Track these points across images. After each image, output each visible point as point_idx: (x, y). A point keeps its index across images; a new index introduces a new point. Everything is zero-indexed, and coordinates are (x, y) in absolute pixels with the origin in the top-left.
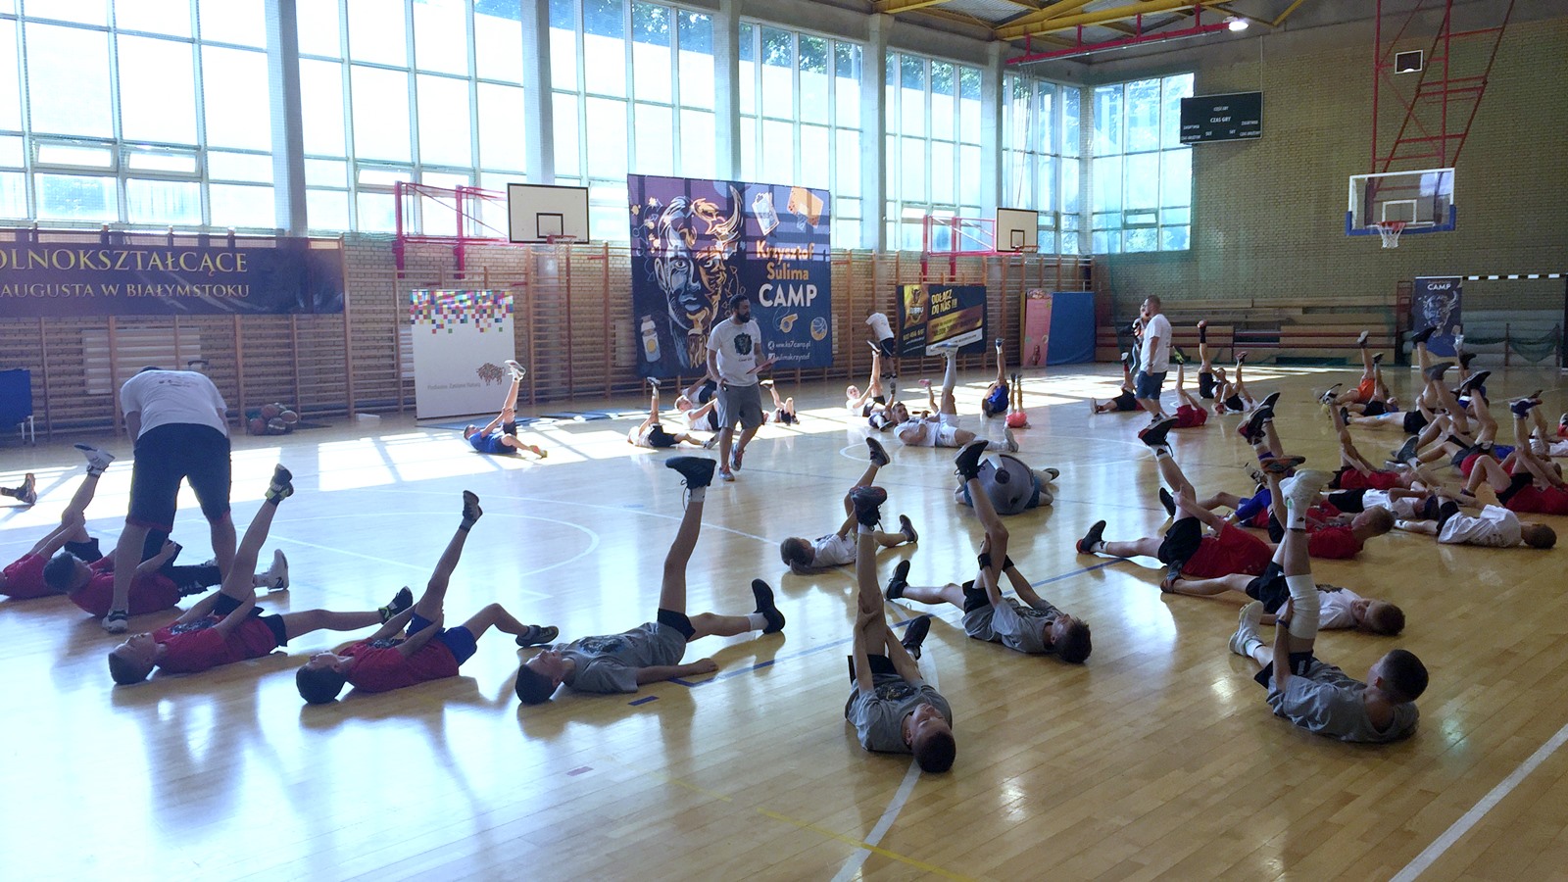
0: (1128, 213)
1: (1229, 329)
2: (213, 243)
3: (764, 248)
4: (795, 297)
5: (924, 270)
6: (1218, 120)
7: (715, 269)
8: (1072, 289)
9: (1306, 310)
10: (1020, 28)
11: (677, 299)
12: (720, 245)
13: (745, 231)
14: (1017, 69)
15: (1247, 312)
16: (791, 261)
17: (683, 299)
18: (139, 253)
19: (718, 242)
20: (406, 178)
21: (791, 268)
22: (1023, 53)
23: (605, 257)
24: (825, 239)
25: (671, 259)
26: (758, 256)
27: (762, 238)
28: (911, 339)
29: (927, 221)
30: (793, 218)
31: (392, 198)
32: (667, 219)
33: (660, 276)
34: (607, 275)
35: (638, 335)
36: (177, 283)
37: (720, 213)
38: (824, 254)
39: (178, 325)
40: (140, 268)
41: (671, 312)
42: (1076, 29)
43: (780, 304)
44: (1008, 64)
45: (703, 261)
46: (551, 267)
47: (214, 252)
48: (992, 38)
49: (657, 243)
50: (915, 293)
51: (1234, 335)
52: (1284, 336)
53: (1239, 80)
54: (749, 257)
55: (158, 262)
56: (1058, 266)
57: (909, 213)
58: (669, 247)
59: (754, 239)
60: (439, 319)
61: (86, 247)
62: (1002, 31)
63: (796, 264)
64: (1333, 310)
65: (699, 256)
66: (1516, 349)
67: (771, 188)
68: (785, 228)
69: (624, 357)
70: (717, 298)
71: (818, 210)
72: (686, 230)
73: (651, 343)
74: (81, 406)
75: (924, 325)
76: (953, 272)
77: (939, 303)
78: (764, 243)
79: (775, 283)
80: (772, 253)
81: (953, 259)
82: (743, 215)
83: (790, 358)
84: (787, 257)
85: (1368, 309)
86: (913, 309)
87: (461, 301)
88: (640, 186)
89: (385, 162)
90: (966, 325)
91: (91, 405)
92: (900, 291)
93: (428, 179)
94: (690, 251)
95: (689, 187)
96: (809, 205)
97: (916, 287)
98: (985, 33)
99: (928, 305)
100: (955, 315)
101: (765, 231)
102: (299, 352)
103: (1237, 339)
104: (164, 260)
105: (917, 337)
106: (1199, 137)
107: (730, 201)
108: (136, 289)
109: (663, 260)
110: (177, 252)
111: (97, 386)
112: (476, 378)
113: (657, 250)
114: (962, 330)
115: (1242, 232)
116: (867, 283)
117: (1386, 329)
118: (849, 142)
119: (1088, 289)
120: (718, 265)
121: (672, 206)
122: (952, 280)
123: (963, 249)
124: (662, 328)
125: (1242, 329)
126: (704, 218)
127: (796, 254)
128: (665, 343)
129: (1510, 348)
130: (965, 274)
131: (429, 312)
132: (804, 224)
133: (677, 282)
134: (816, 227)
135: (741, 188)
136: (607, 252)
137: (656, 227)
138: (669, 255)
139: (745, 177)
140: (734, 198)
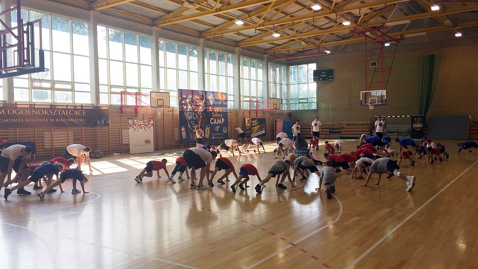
0: (300, 99)
1: (328, 130)
2: (77, 108)
3: (211, 108)
4: (219, 122)
5: (250, 114)
6: (323, 76)
7: (200, 114)
8: (286, 119)
9: (347, 125)
10: (273, 51)
11: (190, 122)
12: (201, 108)
13: (206, 104)
14: (272, 62)
15: (332, 125)
16: (218, 112)
17: (192, 122)
18: (59, 110)
19: (200, 107)
20: (123, 90)
21: (218, 114)
22: (273, 58)
23: (173, 111)
24: (226, 106)
25: (189, 111)
26: (210, 110)
27: (211, 106)
28: (247, 133)
29: (250, 101)
30: (218, 100)
31: (120, 95)
32: (188, 101)
33: (186, 116)
34: (173, 116)
35: (181, 132)
36: (68, 118)
37: (201, 99)
38: (226, 110)
39: (68, 129)
40: (60, 114)
41: (189, 126)
42: (287, 52)
43: (215, 123)
44: (269, 60)
45: (197, 112)
46: (159, 114)
47: (78, 110)
48: (265, 54)
49: (185, 107)
50: (248, 120)
51: (329, 131)
52: (342, 131)
53: (328, 66)
54: (208, 111)
55: (64, 113)
56: (283, 113)
57: (246, 99)
58: (188, 108)
59: (209, 106)
60: (135, 127)
61: (46, 109)
62: (268, 52)
63: (219, 113)
64: (354, 125)
65: (195, 111)
66: (400, 135)
67: (213, 92)
68: (216, 103)
69: (177, 138)
70: (200, 122)
71: (224, 99)
72: (192, 104)
73: (184, 134)
74: (42, 151)
75: (251, 129)
76: (257, 115)
77: (254, 123)
78: (211, 107)
79: (214, 118)
80: (213, 110)
81: (257, 111)
82: (206, 100)
83: (218, 138)
84: (217, 111)
85: (363, 124)
86: (248, 125)
87: (141, 123)
88: (181, 92)
89: (118, 86)
90: (260, 129)
91: (45, 151)
92: (245, 120)
93: (128, 90)
94: (193, 109)
95: (193, 92)
96: (222, 97)
97: (248, 119)
98: (263, 52)
99: (252, 123)
100: (258, 126)
101: (212, 104)
102: (98, 137)
103: (330, 132)
104: (65, 112)
105: (249, 132)
106: (318, 80)
107: (203, 96)
108: (58, 120)
109: (187, 111)
110: (69, 110)
111: (47, 146)
112: (144, 143)
113: (185, 109)
114: (260, 130)
115: (330, 104)
116: (236, 118)
117: (367, 130)
118: (231, 80)
119: (290, 119)
120: (200, 113)
121: (189, 97)
122: (257, 117)
123: (259, 109)
124: (186, 130)
125: (331, 130)
126: (197, 100)
127: (219, 110)
128: (187, 134)
129: (398, 134)
130: (260, 116)
131: (133, 126)
132: (221, 102)
133: (190, 117)
134: (224, 103)
135: (206, 92)
136: (173, 110)
137: (185, 103)
138: (188, 110)
139: (206, 90)
140: (204, 95)
